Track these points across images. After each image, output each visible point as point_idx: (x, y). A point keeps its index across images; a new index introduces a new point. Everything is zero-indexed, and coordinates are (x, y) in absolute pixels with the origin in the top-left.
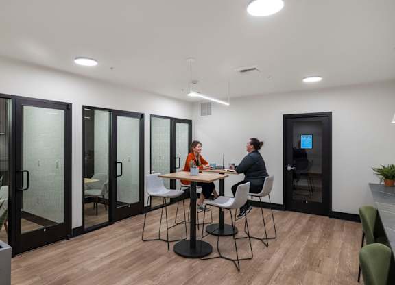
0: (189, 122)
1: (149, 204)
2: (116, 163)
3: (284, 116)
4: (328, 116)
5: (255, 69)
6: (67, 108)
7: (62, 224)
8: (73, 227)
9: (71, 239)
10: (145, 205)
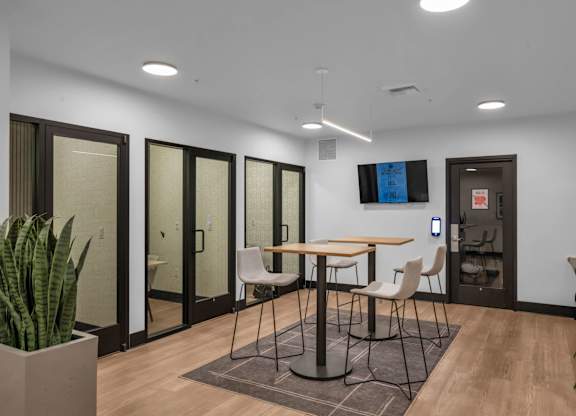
0: (301, 170)
1: (243, 298)
2: (194, 231)
3: (447, 160)
4: (511, 160)
5: (412, 87)
6: (122, 142)
7: (115, 326)
8: (131, 332)
9: (128, 351)
10: (237, 299)
